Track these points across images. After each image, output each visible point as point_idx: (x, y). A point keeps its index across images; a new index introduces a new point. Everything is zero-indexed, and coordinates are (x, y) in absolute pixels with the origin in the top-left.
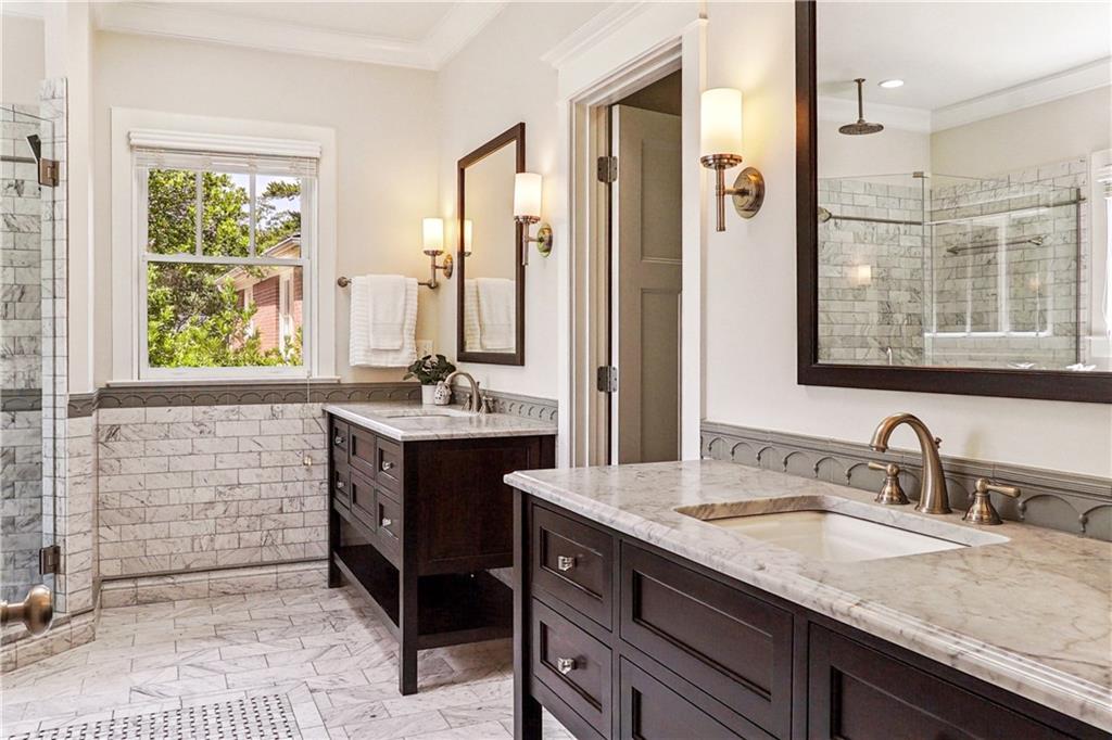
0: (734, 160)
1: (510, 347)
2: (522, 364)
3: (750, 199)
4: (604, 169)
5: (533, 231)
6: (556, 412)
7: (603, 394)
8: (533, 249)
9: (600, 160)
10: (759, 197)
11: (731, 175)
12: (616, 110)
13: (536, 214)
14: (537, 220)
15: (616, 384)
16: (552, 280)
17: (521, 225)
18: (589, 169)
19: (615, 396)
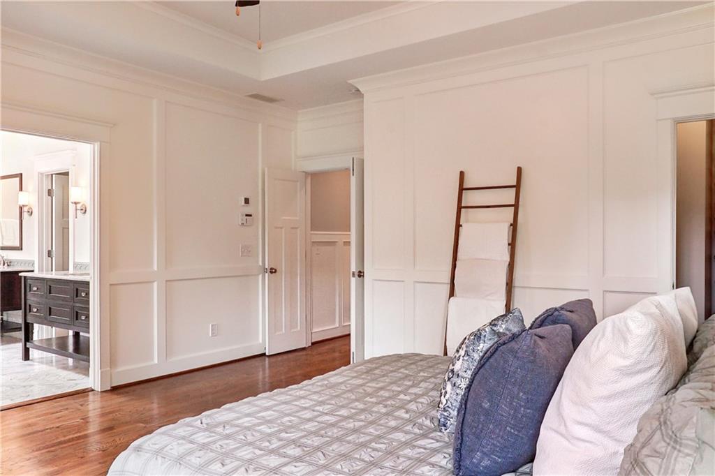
0: (79, 203)
1: (18, 244)
2: (22, 249)
3: (83, 211)
4: (50, 193)
5: (25, 209)
6: (33, 264)
7: (50, 258)
8: (25, 215)
9: (49, 190)
10: (86, 211)
11: (79, 206)
12: (54, 176)
13: (27, 204)
14: (26, 206)
15: (54, 255)
16: (32, 224)
17: (21, 208)
18: (45, 193)
19: (54, 258)
